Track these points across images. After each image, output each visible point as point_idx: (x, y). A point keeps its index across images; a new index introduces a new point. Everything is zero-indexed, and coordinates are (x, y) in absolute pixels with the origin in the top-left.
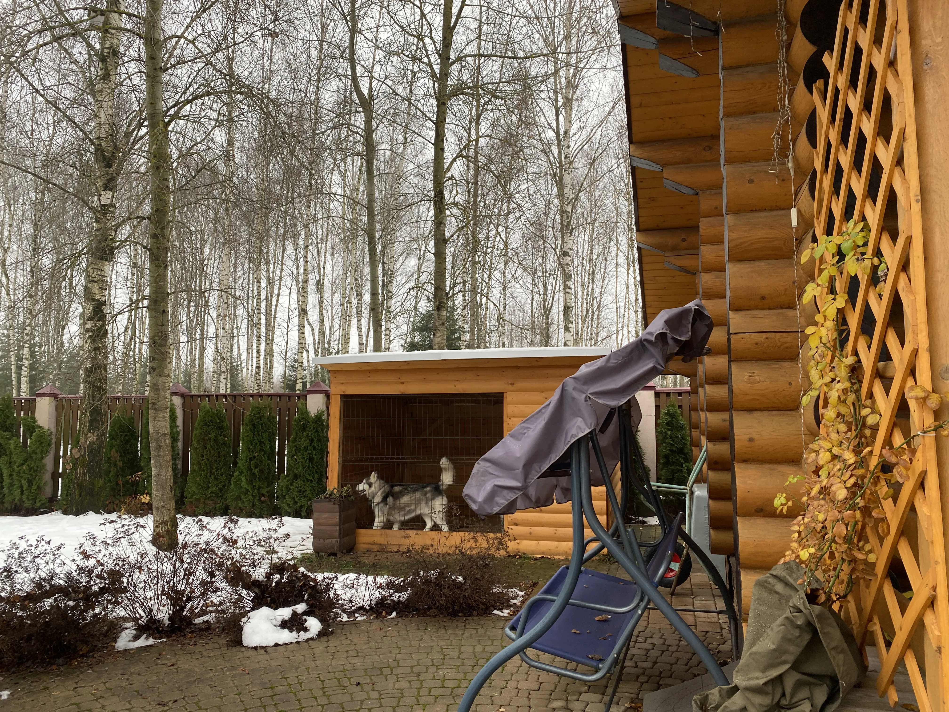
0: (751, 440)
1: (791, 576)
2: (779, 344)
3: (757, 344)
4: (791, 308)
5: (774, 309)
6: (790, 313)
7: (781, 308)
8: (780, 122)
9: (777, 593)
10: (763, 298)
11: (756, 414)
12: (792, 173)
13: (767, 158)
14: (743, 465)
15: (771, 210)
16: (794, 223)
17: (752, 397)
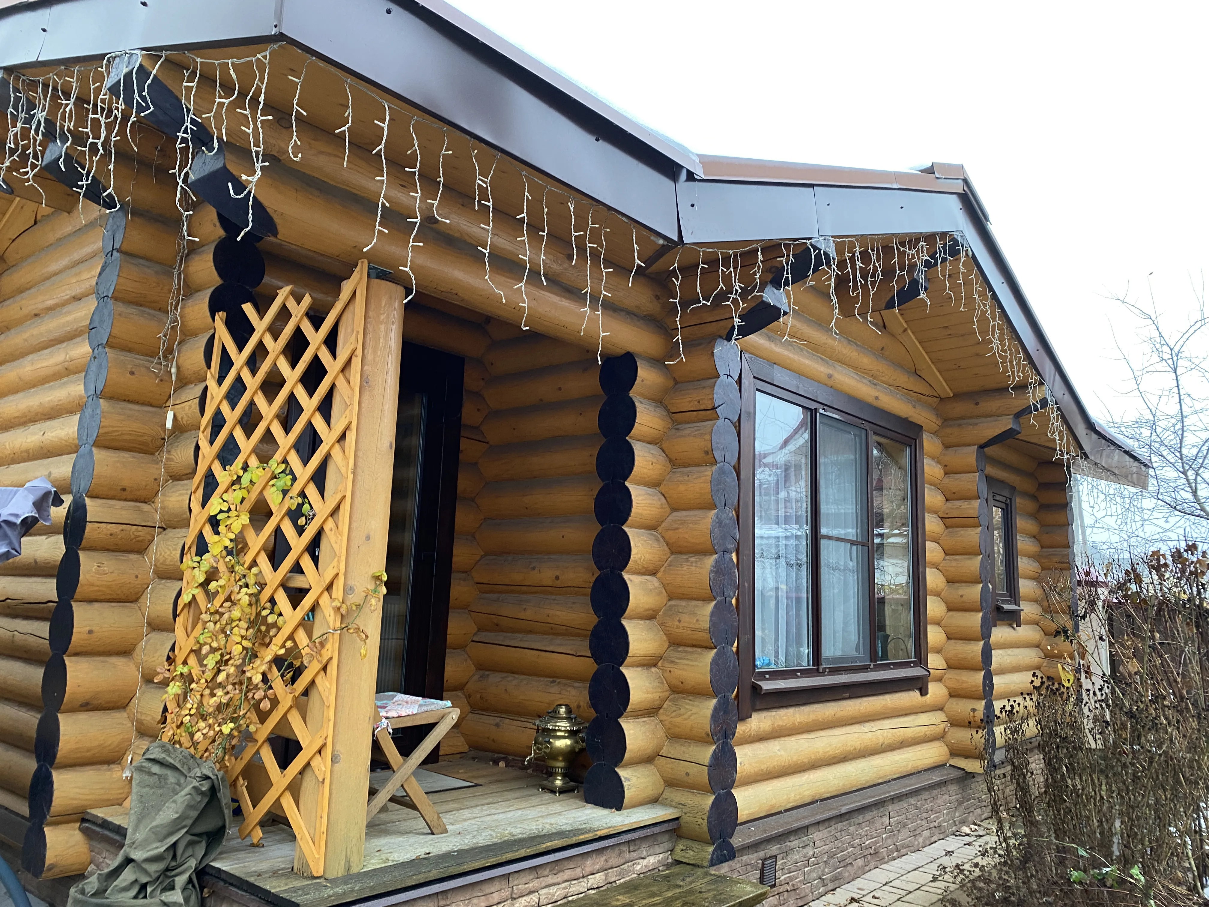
0: (90, 632)
1: (169, 756)
2: (133, 537)
3: (111, 535)
4: (146, 503)
5: (129, 501)
6: (145, 507)
7: (136, 501)
8: (168, 325)
9: (155, 774)
10: (124, 490)
11: (97, 605)
12: (174, 378)
13: (153, 354)
14: (73, 658)
15: (143, 404)
16: (169, 425)
17: (97, 588)
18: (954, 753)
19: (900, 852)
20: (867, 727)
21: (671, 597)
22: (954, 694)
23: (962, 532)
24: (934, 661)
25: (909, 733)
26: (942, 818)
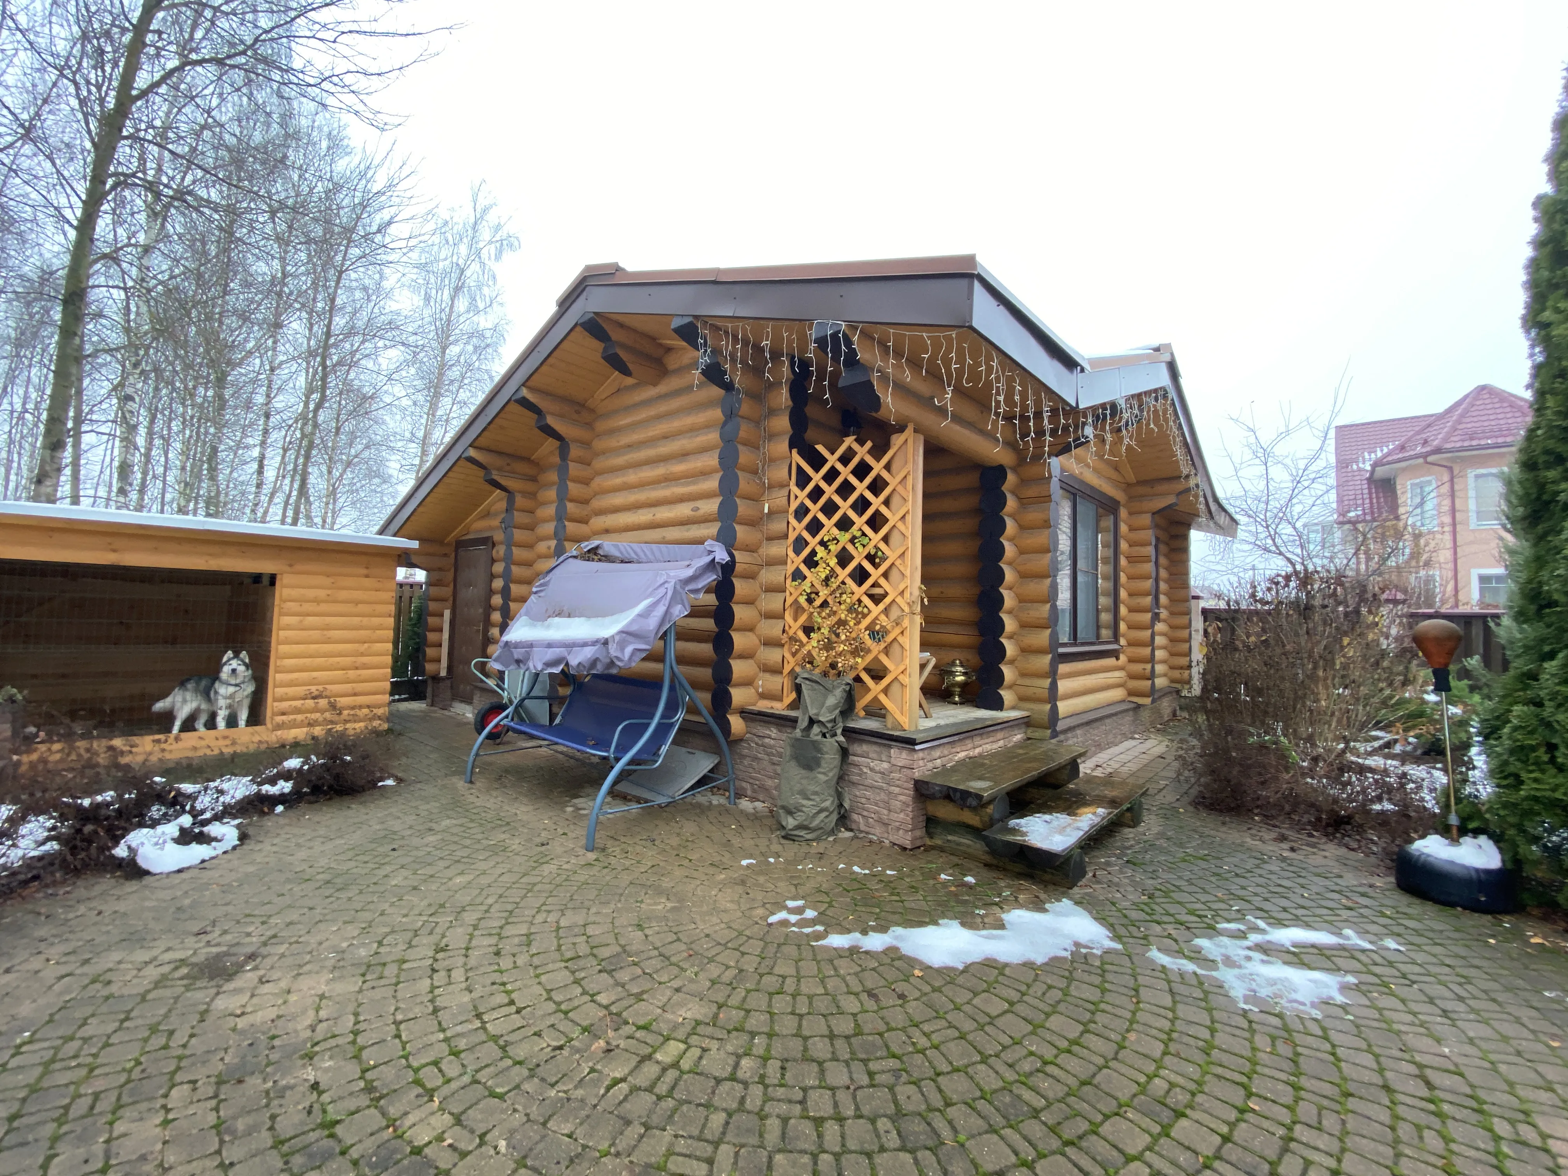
0: (742, 619)
2: (752, 570)
7: (752, 551)
11: (743, 605)
14: (735, 632)
17: (743, 597)
18: (1131, 693)
19: (1110, 744)
20: (1094, 676)
21: (1020, 601)
22: (1131, 660)
23: (1139, 565)
24: (1123, 642)
25: (1111, 681)
26: (1125, 729)
